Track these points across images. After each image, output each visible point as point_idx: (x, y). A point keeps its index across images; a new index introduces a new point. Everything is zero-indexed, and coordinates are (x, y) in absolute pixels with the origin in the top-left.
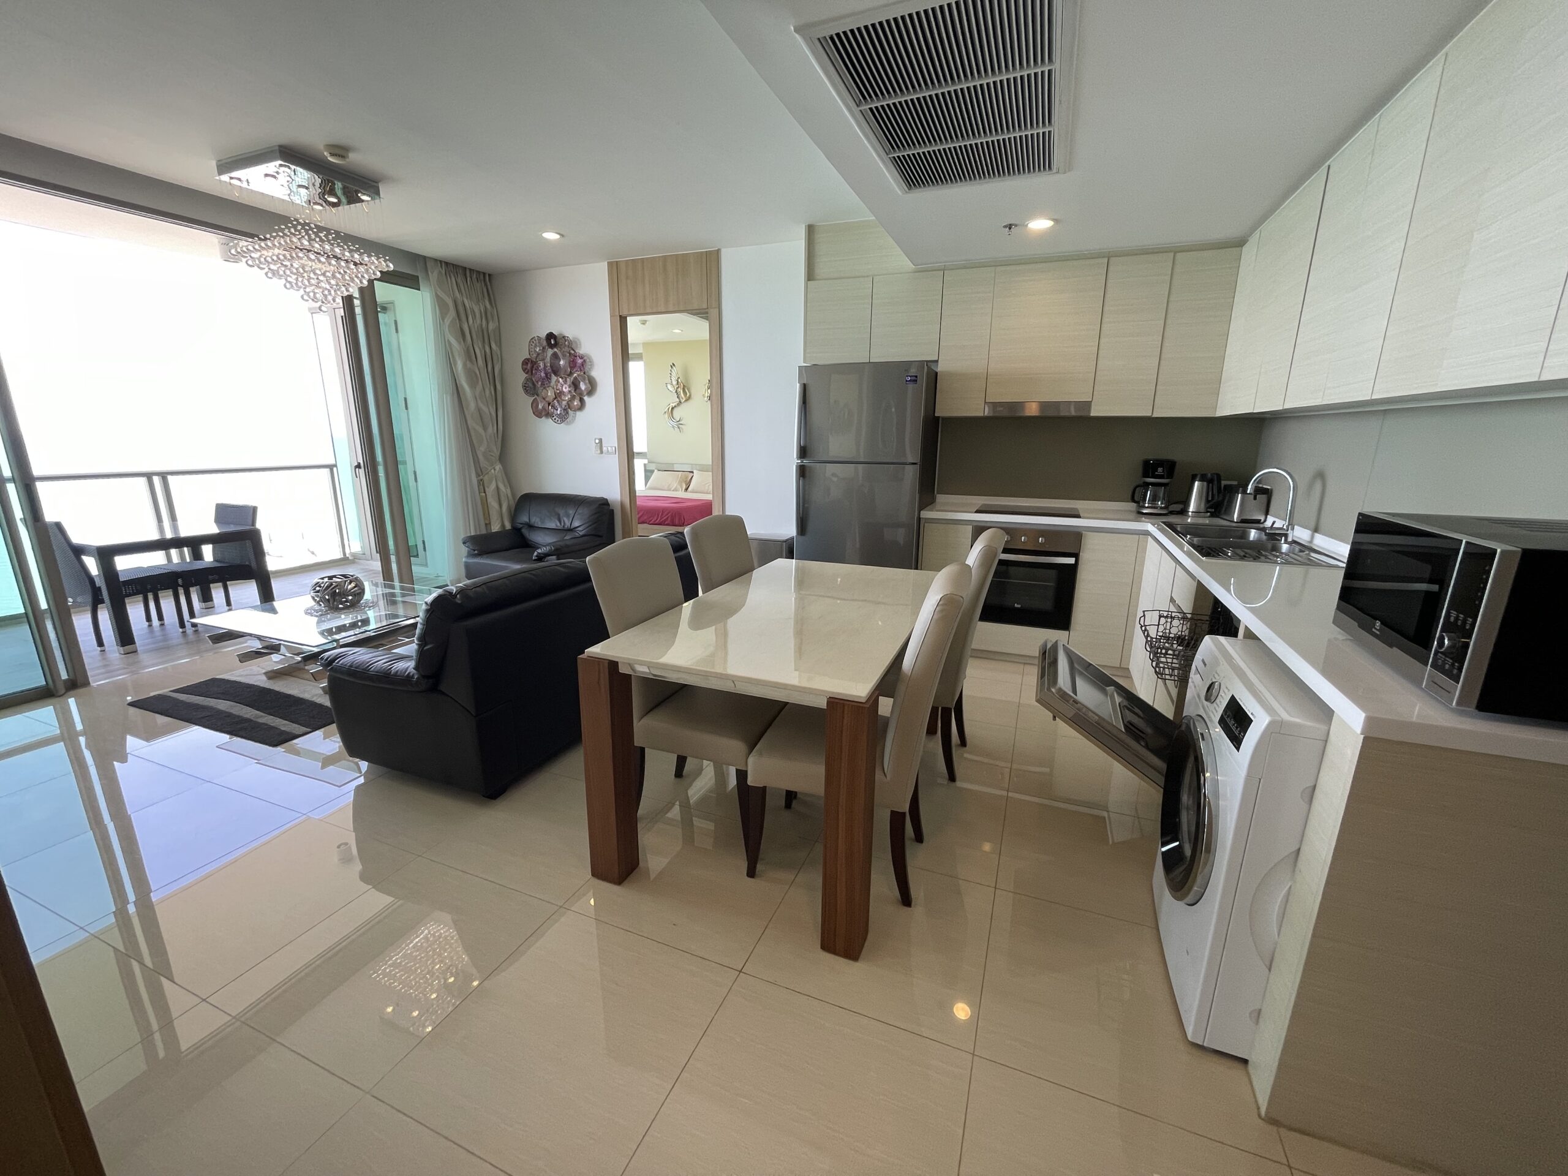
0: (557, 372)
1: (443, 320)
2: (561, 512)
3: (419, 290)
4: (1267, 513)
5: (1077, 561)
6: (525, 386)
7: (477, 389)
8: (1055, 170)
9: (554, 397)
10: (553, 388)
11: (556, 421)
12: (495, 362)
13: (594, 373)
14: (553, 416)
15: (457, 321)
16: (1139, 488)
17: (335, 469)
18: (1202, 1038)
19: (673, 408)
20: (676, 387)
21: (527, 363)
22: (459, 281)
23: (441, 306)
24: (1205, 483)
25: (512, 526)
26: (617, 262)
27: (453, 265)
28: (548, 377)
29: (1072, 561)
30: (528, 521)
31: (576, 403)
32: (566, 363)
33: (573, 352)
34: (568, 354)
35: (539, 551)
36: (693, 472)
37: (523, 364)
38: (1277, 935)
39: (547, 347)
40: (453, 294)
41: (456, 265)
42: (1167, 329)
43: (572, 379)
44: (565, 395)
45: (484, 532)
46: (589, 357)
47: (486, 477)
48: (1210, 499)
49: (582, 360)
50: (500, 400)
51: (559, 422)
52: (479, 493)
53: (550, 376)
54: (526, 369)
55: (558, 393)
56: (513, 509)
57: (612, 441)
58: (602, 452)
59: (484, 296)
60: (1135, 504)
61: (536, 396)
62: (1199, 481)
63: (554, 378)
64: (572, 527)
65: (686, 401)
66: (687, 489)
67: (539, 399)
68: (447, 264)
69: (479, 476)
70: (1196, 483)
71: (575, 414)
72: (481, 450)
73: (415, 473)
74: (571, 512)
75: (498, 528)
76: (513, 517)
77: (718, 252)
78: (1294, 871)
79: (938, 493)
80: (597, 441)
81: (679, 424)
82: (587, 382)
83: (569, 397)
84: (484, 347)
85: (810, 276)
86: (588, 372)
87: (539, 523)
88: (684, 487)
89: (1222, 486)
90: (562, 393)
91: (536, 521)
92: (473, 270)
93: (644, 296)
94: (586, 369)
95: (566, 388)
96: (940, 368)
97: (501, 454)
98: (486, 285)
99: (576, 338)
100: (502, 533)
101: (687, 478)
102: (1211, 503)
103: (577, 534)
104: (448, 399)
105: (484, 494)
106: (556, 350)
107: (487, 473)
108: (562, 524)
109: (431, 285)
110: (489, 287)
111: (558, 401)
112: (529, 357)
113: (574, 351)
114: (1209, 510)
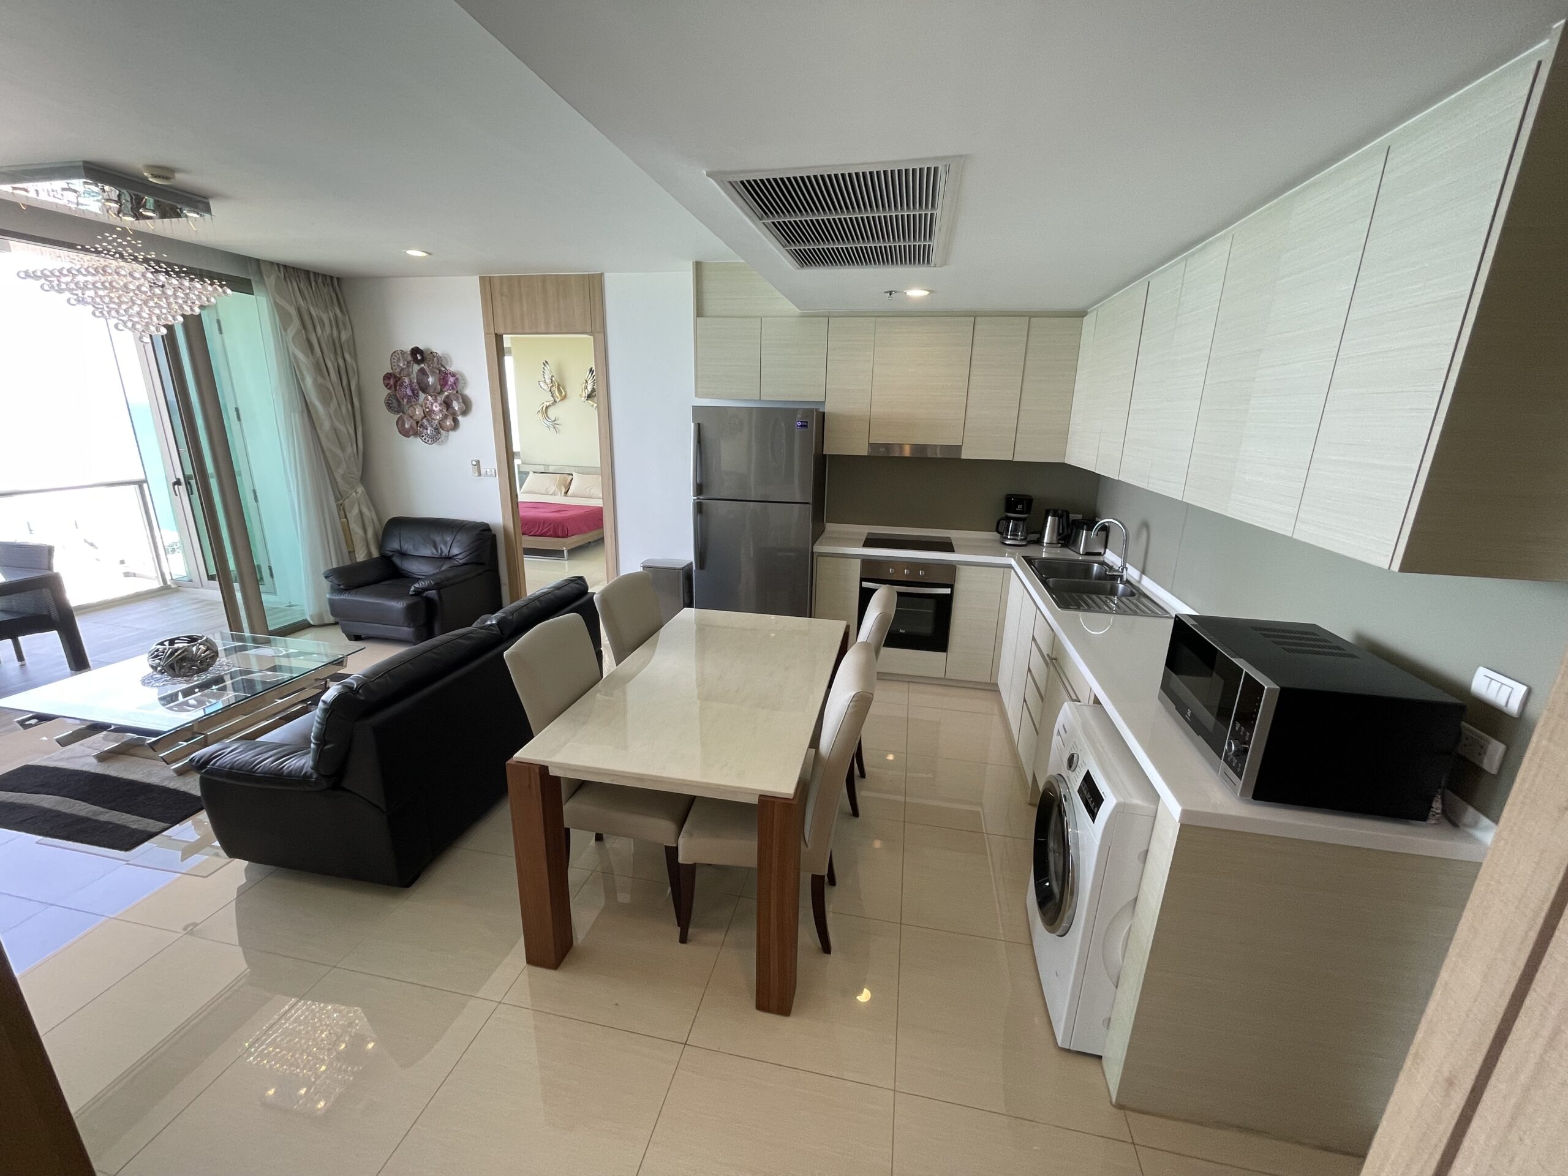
0: (426, 389)
1: (285, 330)
2: (438, 539)
3: (253, 295)
4: (1106, 547)
5: (952, 591)
6: (387, 403)
7: (331, 405)
8: (932, 264)
9: (423, 415)
10: (422, 406)
11: (426, 441)
12: (351, 375)
13: (468, 392)
14: (423, 436)
15: (303, 332)
16: (1002, 521)
17: (145, 485)
18: (1068, 1044)
19: (547, 407)
20: (550, 386)
21: (389, 378)
22: (302, 286)
23: (282, 317)
24: (1057, 518)
25: (380, 553)
26: (490, 277)
27: (293, 268)
28: (416, 395)
29: (948, 591)
30: (399, 549)
31: (449, 422)
32: (435, 380)
33: (443, 369)
34: (438, 371)
35: (417, 585)
36: (572, 475)
37: (384, 379)
38: (1121, 959)
39: (412, 362)
40: (296, 302)
41: (297, 268)
42: (1025, 383)
43: (443, 397)
44: (436, 414)
45: (348, 562)
46: (462, 375)
47: (346, 501)
48: (1061, 532)
49: (454, 378)
50: (358, 417)
51: (430, 442)
52: (340, 519)
53: (418, 393)
54: (388, 384)
55: (428, 412)
56: (380, 537)
57: (491, 462)
58: (480, 475)
59: (333, 303)
60: (999, 535)
61: (401, 414)
62: (1052, 516)
63: (422, 396)
64: (451, 555)
65: (562, 400)
66: (566, 493)
67: (405, 417)
68: (285, 267)
69: (339, 500)
70: (1050, 518)
71: (448, 434)
72: (339, 473)
73: (255, 492)
74: (449, 539)
75: (362, 556)
76: (381, 546)
77: (602, 275)
78: (1133, 913)
79: (827, 522)
80: (474, 463)
81: (555, 424)
82: (461, 401)
83: (441, 416)
84: (336, 359)
85: (699, 312)
86: (461, 390)
87: (412, 550)
88: (564, 490)
89: (1071, 522)
90: (432, 411)
91: (408, 547)
92: (318, 274)
93: (522, 316)
94: (459, 388)
95: (436, 407)
96: (828, 409)
97: (362, 474)
98: (334, 290)
99: (447, 354)
100: (370, 563)
101: (566, 481)
102: (1062, 536)
103: (456, 562)
104: (297, 419)
105: (345, 520)
106: (422, 365)
107: (348, 497)
108: (439, 552)
109: (268, 292)
110: (339, 293)
111: (428, 420)
112: (391, 371)
113: (444, 367)
114: (1060, 541)
